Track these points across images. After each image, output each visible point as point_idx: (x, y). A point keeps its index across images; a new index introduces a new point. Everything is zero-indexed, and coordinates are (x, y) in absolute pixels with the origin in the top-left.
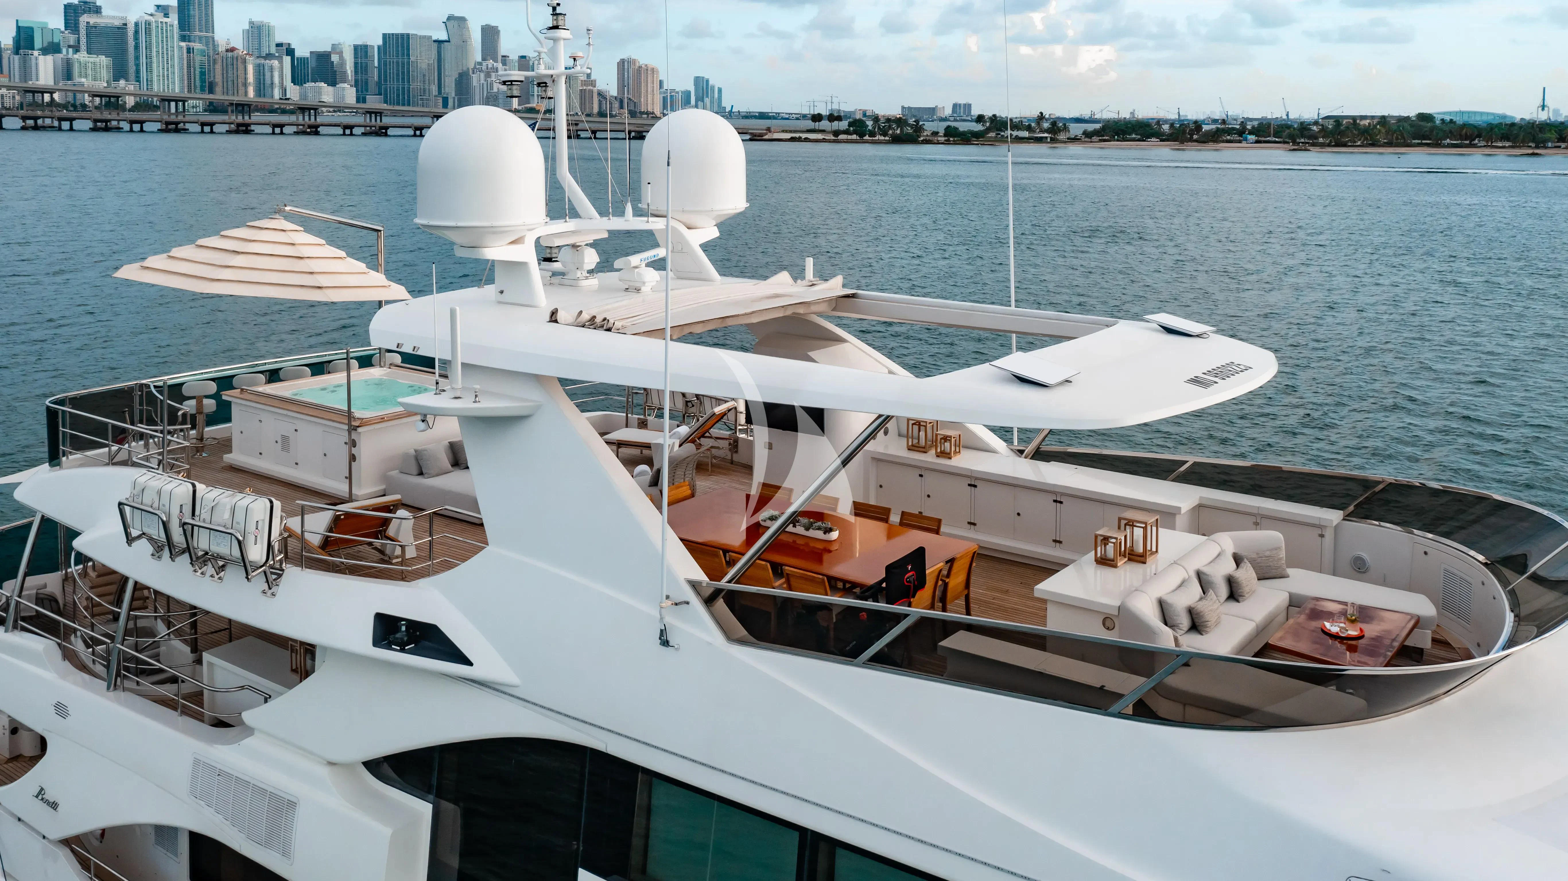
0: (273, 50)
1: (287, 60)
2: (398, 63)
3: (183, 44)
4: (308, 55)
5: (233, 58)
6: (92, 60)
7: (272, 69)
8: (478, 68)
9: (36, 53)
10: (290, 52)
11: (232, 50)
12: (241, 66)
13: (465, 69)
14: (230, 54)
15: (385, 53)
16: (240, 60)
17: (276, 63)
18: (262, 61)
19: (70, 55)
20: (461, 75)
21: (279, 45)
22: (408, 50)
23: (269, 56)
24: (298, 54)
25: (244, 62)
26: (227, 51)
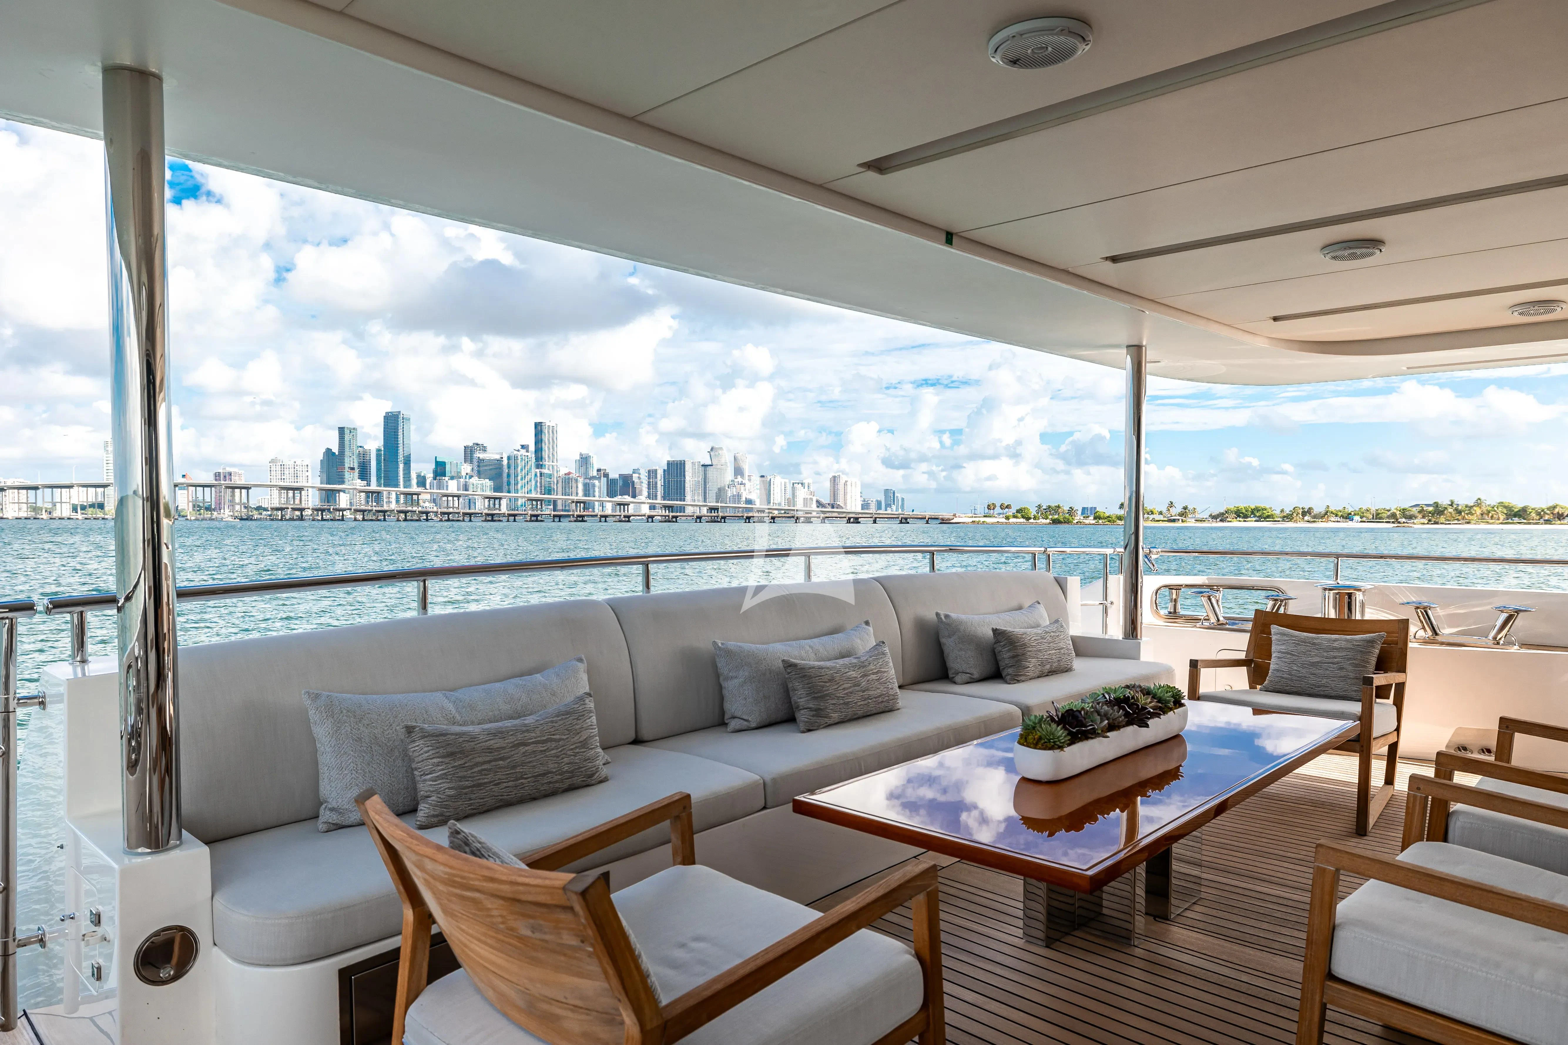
0: (595, 473)
1: (604, 480)
2: (677, 481)
3: (538, 471)
4: (617, 476)
5: (569, 478)
6: (481, 482)
7: (594, 486)
8: (732, 484)
9: (447, 479)
10: (606, 475)
11: (569, 474)
12: (574, 485)
13: (723, 485)
14: (567, 476)
15: (669, 474)
16: (573, 481)
17: (596, 482)
18: (588, 481)
19: (467, 480)
20: (720, 489)
21: (599, 470)
22: (684, 472)
23: (593, 478)
24: (611, 477)
25: (576, 481)
26: (565, 474)
